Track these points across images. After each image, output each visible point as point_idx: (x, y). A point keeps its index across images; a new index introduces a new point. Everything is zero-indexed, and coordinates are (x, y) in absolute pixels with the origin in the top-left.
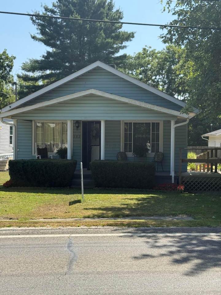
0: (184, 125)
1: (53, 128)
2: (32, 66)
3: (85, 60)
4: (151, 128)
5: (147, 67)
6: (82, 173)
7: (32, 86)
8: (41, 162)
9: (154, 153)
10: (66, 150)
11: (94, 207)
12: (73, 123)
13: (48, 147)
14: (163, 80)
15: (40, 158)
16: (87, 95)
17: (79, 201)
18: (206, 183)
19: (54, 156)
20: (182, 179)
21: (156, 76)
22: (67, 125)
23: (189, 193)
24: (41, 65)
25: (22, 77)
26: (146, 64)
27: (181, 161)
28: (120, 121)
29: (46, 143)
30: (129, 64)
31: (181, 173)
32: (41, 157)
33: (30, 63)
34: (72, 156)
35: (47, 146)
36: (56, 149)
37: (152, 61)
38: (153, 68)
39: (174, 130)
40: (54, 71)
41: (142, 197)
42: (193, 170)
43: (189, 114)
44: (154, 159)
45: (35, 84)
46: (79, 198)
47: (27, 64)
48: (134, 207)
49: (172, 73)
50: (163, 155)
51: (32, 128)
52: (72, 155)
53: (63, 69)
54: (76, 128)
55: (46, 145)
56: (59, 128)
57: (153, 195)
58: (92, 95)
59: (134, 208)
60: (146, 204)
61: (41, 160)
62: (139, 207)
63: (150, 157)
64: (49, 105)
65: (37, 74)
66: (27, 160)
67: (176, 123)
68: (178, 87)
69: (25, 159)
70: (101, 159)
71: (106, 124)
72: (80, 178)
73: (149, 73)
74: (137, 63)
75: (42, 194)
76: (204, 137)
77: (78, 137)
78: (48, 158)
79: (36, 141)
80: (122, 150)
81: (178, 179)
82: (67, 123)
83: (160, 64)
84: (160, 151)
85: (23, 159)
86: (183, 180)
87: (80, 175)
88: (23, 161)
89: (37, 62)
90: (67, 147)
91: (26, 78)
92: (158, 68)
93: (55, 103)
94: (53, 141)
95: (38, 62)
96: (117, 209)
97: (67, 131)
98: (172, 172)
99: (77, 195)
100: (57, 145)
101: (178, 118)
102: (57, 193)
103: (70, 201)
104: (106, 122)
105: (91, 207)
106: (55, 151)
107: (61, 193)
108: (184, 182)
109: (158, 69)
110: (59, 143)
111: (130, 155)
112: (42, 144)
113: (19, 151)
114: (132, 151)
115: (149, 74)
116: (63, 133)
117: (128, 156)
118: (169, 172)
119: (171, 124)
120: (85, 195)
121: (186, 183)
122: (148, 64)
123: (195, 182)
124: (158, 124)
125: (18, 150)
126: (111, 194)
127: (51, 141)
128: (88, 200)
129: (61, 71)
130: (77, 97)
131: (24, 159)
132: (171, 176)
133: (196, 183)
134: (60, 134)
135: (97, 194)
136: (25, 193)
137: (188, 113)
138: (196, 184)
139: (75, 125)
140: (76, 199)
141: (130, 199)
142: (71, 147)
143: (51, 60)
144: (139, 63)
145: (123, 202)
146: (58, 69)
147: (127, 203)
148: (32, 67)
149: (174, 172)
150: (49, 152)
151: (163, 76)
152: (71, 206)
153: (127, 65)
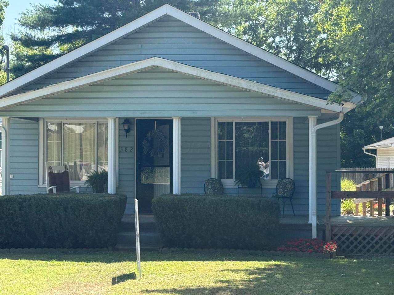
0: (334, 125)
1: (80, 134)
2: (39, 18)
3: (140, 6)
4: (270, 131)
5: (257, 19)
6: (137, 220)
7: (40, 55)
8: (56, 198)
9: (276, 181)
10: (105, 175)
11: (162, 288)
12: (119, 124)
13: (70, 170)
14: (288, 44)
15: (54, 192)
16: (145, 68)
17: (131, 276)
18: (379, 237)
19: (82, 188)
20: (332, 230)
21: (274, 37)
22: (107, 128)
23: (346, 257)
24: (56, 15)
25: (20, 40)
26: (256, 14)
27: (329, 195)
28: (208, 119)
29: (67, 163)
30: (224, 14)
31: (330, 219)
32: (57, 191)
33: (36, 14)
34: (116, 188)
35: (68, 168)
36: (85, 175)
37: (266, 9)
38: (269, 22)
39: (314, 134)
40: (82, 27)
41: (255, 266)
42: (349, 212)
43: (343, 104)
44: (277, 192)
45: (45, 53)
46: (131, 270)
47: (30, 15)
48: (241, 287)
49: (303, 32)
50: (294, 185)
51: (38, 134)
52: (116, 185)
53: (98, 23)
54: (124, 133)
55: (66, 166)
56: (91, 133)
57: (276, 263)
58: (154, 70)
59: (242, 289)
60: (264, 281)
61: (57, 196)
62: (251, 285)
63: (269, 187)
64: (71, 89)
65: (50, 33)
66: (29, 195)
67: (319, 121)
68: (317, 57)
69: (26, 193)
70: (175, 193)
71: (182, 125)
72: (134, 229)
73: (261, 31)
74: (238, 12)
75: (58, 262)
76: (367, 151)
77: (129, 149)
78: (71, 191)
79: (46, 158)
80: (214, 174)
81: (324, 231)
82: (107, 123)
83: (282, 15)
84: (287, 177)
85: (20, 195)
86: (334, 232)
87: (134, 224)
88: (21, 198)
89: (48, 10)
90: (106, 170)
91: (28, 42)
92: (278, 22)
93: (84, 85)
94: (79, 159)
95: (51, 10)
96: (206, 292)
97: (107, 139)
98: (313, 217)
99: (128, 263)
100: (88, 167)
101: (323, 111)
102: (88, 261)
103: (114, 276)
104: (184, 120)
105: (156, 288)
106: (85, 178)
107: (95, 261)
108: (335, 235)
109: (277, 24)
110: (92, 163)
111: (230, 183)
112: (59, 164)
113: (12, 179)
114: (234, 177)
115: (262, 33)
116: (99, 142)
117: (225, 187)
118: (307, 216)
119: (308, 123)
120: (143, 263)
121: (339, 239)
122: (260, 14)
123: (358, 237)
124: (283, 124)
125: (11, 176)
126: (195, 261)
127: (76, 158)
128: (150, 273)
129: (95, 27)
130: (126, 74)
131: (22, 193)
132: (311, 224)
133: (360, 239)
134: (93, 145)
135: (167, 261)
136: (24, 262)
137: (342, 102)
138: (358, 240)
139: (122, 126)
140: (127, 272)
141: (233, 271)
142: (115, 170)
143: (75, 8)
144: (243, 12)
145: (219, 276)
146: (88, 24)
147: (228, 279)
148: (39, 20)
149: (315, 217)
150: (71, 180)
151: (288, 37)
152: (115, 286)
153: (219, 15)
